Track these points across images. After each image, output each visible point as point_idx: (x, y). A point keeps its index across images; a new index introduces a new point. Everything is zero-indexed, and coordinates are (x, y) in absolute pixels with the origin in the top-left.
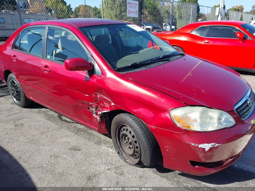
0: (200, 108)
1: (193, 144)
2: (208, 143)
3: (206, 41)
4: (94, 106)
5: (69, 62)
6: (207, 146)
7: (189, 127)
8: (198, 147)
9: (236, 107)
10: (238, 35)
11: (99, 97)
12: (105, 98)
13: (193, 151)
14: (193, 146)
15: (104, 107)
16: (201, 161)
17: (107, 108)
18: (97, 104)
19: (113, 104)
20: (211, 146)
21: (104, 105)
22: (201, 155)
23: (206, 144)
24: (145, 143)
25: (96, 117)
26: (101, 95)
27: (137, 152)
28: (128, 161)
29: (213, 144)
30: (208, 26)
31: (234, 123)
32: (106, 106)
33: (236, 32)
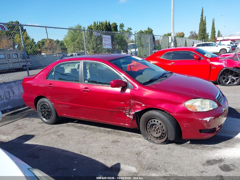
0: (200, 99)
1: (200, 119)
2: (208, 117)
3: (172, 63)
4: (128, 109)
5: (114, 82)
6: (208, 119)
7: (196, 110)
8: (203, 120)
9: (216, 98)
10: (195, 57)
11: (132, 102)
12: (137, 102)
13: (201, 123)
14: (201, 120)
15: (137, 109)
16: (206, 128)
17: (139, 109)
18: (130, 107)
19: (143, 105)
20: (210, 119)
21: (136, 107)
22: (205, 125)
23: (207, 118)
24: (171, 125)
25: (129, 116)
26: (134, 101)
27: (164, 134)
28: (156, 142)
29: (211, 117)
30: (172, 52)
31: (218, 106)
32: (137, 108)
33: (193, 55)
